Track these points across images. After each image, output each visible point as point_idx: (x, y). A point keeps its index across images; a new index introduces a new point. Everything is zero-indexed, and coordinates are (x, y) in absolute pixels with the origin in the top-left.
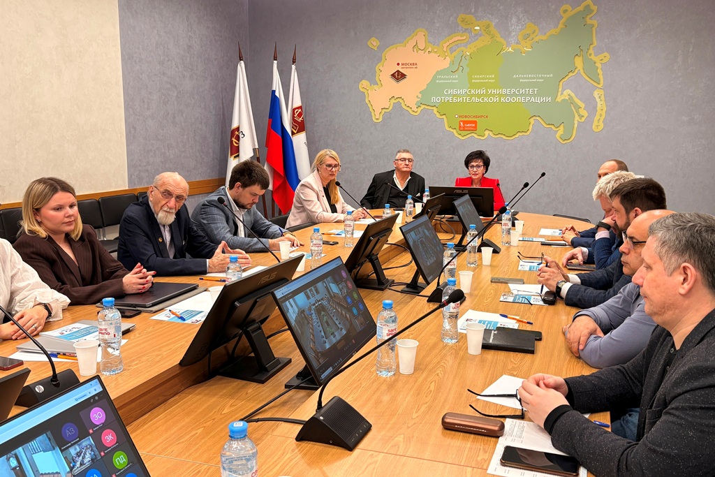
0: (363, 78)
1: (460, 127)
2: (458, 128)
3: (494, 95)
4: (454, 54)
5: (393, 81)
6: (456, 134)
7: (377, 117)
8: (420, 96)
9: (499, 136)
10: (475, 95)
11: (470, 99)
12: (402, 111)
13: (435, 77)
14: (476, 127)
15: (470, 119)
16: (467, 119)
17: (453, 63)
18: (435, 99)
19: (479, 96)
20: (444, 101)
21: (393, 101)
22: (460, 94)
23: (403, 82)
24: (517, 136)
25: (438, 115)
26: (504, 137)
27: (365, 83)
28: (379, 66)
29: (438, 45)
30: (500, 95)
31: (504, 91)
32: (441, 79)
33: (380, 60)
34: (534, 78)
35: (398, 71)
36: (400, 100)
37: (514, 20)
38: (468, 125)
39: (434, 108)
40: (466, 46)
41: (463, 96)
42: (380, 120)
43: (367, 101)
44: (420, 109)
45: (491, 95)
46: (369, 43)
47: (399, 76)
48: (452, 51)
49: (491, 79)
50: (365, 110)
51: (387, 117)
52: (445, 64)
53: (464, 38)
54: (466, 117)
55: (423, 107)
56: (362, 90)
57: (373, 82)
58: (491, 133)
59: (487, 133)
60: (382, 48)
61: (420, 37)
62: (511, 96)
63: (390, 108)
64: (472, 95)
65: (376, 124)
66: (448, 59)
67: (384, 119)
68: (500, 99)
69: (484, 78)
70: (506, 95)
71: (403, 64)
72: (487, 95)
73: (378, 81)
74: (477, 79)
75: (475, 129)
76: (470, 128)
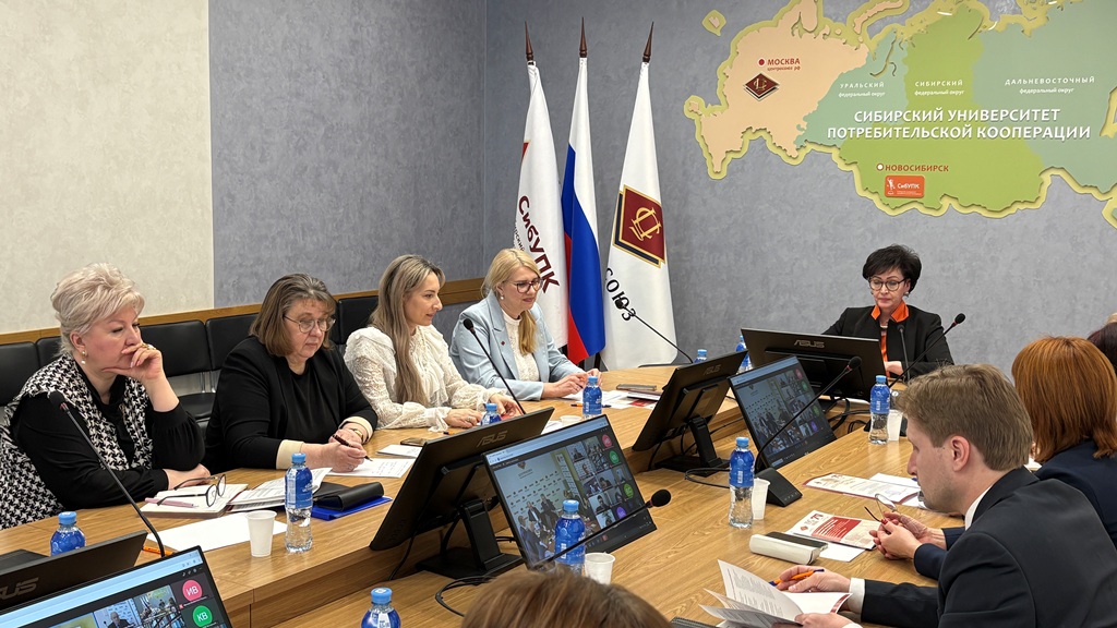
0: (693, 91)
1: (887, 189)
2: (882, 191)
3: (961, 123)
4: (879, 37)
5: (750, 97)
6: (879, 205)
7: (717, 168)
8: (804, 125)
9: (974, 209)
10: (920, 124)
11: (910, 131)
12: (767, 155)
13: (835, 88)
14: (921, 190)
15: (909, 173)
16: (902, 173)
17: (872, 57)
18: (834, 132)
19: (928, 124)
20: (855, 135)
21: (749, 136)
22: (889, 121)
23: (770, 97)
24: (1013, 210)
25: (841, 166)
26: (984, 213)
27: (695, 101)
28: (724, 67)
29: (844, 21)
30: (975, 124)
31: (984, 114)
32: (848, 90)
33: (726, 54)
34: (1051, 86)
35: (761, 77)
36: (762, 134)
38: (906, 186)
39: (835, 153)
40: (901, 21)
41: (895, 124)
42: (724, 174)
43: (698, 138)
44: (803, 153)
45: (955, 122)
46: (705, 22)
47: (761, 86)
48: (872, 31)
49: (956, 88)
50: (693, 155)
51: (737, 167)
52: (859, 59)
53: (899, 4)
54: (900, 168)
55: (810, 147)
56: (688, 115)
57: (712, 99)
58: (955, 205)
59: (946, 202)
60: (731, 31)
61: (807, 6)
62: (999, 124)
63: (743, 153)
64: (912, 124)
65: (713, 183)
66: (864, 49)
67: (730, 171)
68: (975, 132)
69: (941, 88)
70: (988, 123)
71: (770, 62)
72: (946, 123)
73: (720, 97)
74: (925, 89)
75: (919, 194)
76: (910, 193)
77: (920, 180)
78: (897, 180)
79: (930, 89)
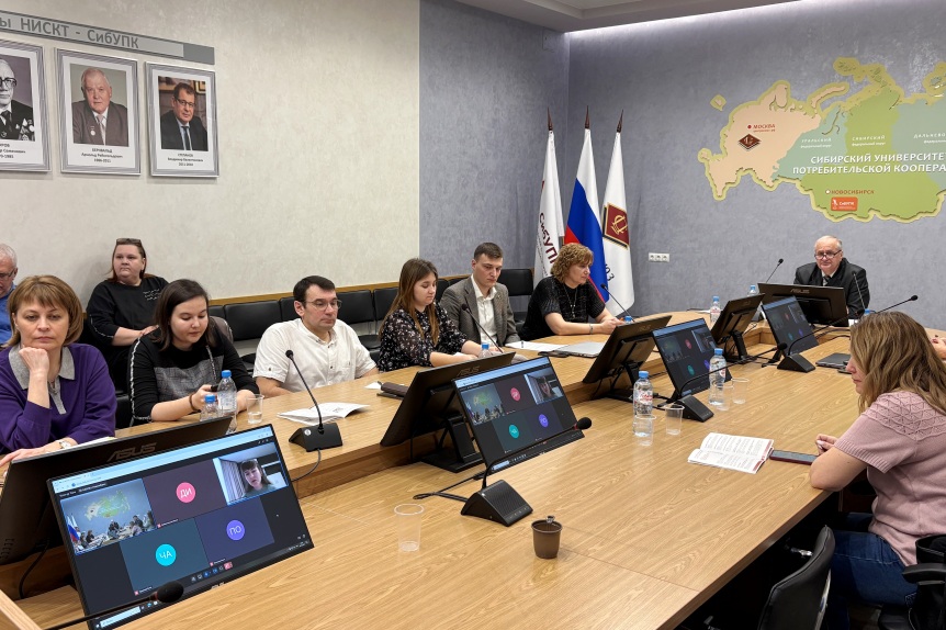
0: (703, 145)
1: (833, 206)
2: (829, 207)
3: (883, 163)
4: (828, 110)
5: (742, 149)
6: (827, 216)
7: (719, 193)
8: (777, 166)
9: (891, 217)
10: (855, 164)
11: (848, 169)
12: (753, 186)
13: (798, 142)
14: (855, 206)
15: (847, 196)
16: (843, 195)
17: (824, 122)
18: (798, 170)
19: (860, 164)
20: (811, 172)
21: (741, 173)
22: (834, 163)
23: (755, 149)
24: (917, 218)
25: (802, 191)
26: (898, 220)
27: (705, 152)
28: (725, 131)
29: (805, 100)
30: (893, 163)
31: (899, 157)
32: (807, 144)
33: (726, 122)
35: (749, 136)
36: (750, 172)
37: (917, 60)
38: (845, 203)
39: (798, 183)
40: (844, 99)
41: (838, 164)
42: (724, 197)
43: (707, 175)
44: (777, 183)
45: (879, 163)
46: (712, 103)
47: (750, 142)
48: (824, 107)
49: (880, 141)
50: (704, 186)
51: (733, 192)
52: (814, 123)
53: (842, 88)
54: (841, 192)
55: (781, 180)
56: (701, 160)
57: (716, 150)
58: (878, 215)
59: (872, 213)
60: (729, 108)
61: (780, 91)
62: (909, 163)
63: (738, 182)
64: (850, 164)
65: (717, 203)
66: (818, 118)
67: (728, 196)
68: (892, 169)
69: (869, 141)
70: (901, 162)
71: (755, 127)
72: (873, 163)
73: (722, 149)
74: (859, 142)
75: (853, 209)
76: (848, 208)
77: (855, 200)
78: (839, 200)
79: (863, 141)
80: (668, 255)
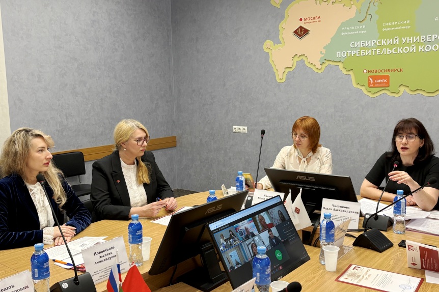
0: (268, 38)
1: (369, 83)
2: (367, 84)
3: (409, 44)
4: (361, 1)
5: (296, 38)
6: (365, 92)
7: (280, 77)
8: (324, 51)
9: (418, 92)
10: (386, 46)
11: (380, 51)
12: (306, 68)
13: (340, 30)
14: (388, 83)
15: (381, 74)
16: (377, 74)
17: (359, 12)
18: (340, 54)
19: (390, 46)
20: (351, 55)
21: (296, 59)
22: (369, 46)
23: (306, 38)
25: (344, 72)
26: (424, 94)
27: (268, 43)
28: (282, 24)
30: (417, 44)
31: (422, 38)
32: (347, 31)
33: (283, 17)
35: (301, 27)
36: (303, 57)
38: (379, 81)
39: (340, 64)
41: (372, 47)
42: (284, 80)
43: (271, 62)
44: (324, 66)
45: (406, 44)
46: (272, 2)
47: (301, 32)
49: (405, 25)
50: (269, 71)
51: (291, 76)
52: (350, 13)
54: (376, 71)
55: (327, 63)
56: (266, 50)
57: (277, 41)
58: (407, 90)
59: (402, 89)
60: (285, 5)
62: (432, 43)
63: (294, 67)
65: (278, 85)
66: (354, 8)
67: (287, 78)
68: (417, 49)
69: (397, 26)
70: (425, 43)
71: (305, 19)
72: (401, 44)
73: (281, 40)
74: (388, 27)
75: (387, 85)
76: (382, 85)
77: (387, 77)
78: (374, 78)
79: (391, 26)
80: (246, 128)
